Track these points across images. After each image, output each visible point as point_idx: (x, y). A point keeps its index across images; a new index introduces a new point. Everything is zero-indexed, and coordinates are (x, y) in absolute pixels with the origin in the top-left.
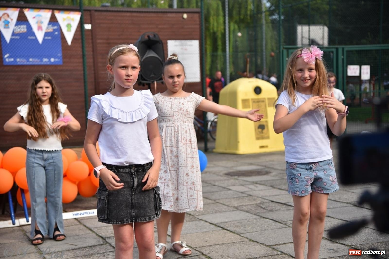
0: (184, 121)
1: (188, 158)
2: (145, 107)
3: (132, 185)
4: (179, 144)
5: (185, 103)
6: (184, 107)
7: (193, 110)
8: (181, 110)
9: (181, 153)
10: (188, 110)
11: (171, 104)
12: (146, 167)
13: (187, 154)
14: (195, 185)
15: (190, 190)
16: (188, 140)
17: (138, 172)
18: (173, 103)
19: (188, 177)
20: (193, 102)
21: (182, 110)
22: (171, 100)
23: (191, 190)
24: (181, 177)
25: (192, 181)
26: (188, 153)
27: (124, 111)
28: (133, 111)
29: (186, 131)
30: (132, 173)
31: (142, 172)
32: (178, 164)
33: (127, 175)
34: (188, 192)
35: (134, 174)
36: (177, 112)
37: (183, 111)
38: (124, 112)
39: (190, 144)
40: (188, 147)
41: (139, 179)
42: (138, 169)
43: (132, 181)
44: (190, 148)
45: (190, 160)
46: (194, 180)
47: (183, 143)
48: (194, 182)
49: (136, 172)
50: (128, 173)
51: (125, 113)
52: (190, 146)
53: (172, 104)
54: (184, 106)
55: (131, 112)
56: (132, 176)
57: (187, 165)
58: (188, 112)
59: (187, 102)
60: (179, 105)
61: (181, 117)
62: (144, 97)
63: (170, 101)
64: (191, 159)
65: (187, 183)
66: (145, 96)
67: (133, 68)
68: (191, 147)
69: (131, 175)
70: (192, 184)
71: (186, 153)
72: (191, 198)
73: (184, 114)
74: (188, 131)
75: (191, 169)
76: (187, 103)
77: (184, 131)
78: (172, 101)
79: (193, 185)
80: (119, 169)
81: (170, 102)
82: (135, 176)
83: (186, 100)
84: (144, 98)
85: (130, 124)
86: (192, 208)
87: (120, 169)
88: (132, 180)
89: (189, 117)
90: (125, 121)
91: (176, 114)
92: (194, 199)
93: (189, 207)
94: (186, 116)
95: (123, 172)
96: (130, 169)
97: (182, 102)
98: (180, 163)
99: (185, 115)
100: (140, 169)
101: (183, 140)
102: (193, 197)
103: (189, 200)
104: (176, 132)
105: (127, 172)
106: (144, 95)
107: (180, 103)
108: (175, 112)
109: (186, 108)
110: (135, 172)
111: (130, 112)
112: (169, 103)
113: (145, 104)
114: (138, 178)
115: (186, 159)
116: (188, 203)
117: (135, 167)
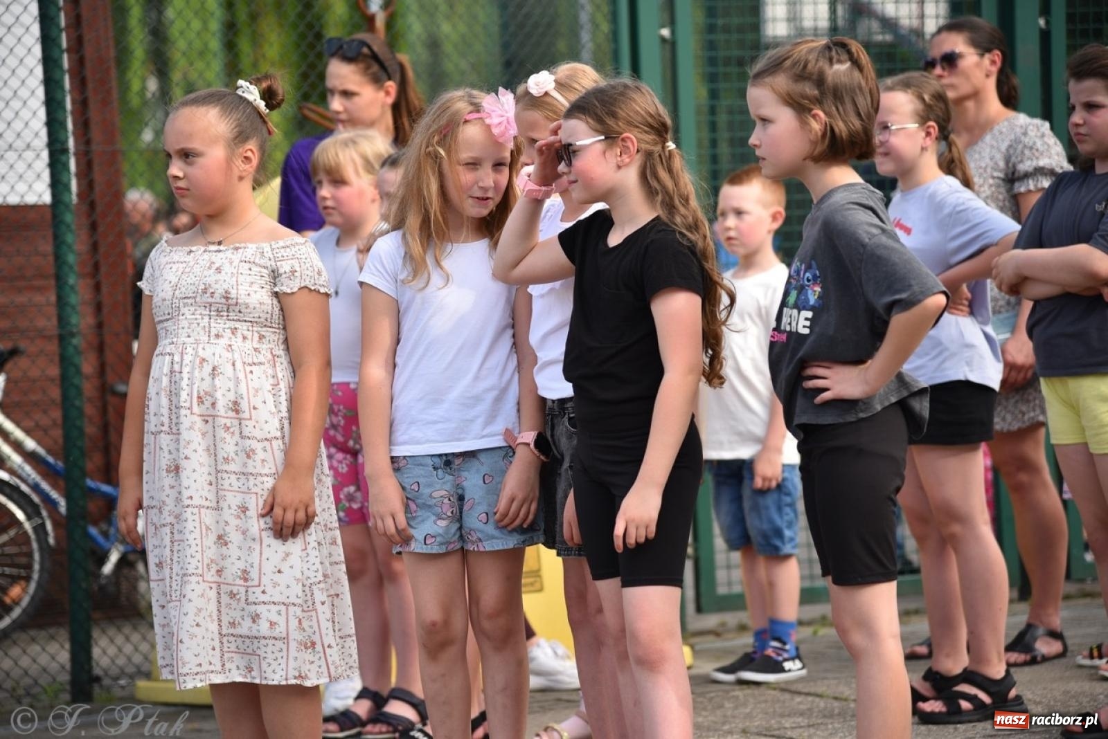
0: (214, 331)
1: (225, 476)
4: (183, 419)
5: (226, 268)
6: (216, 282)
8: (205, 292)
9: (188, 452)
10: (232, 294)
11: (180, 272)
13: (220, 459)
14: (250, 584)
15: (232, 601)
16: (225, 405)
18: (187, 270)
19: (224, 548)
22: (189, 258)
23: (234, 603)
24: (193, 546)
25: (241, 565)
26: (222, 455)
29: (214, 369)
32: (178, 500)
34: (223, 610)
36: (189, 301)
37: (213, 295)
39: (236, 422)
40: (222, 433)
44: (237, 437)
45: (236, 484)
46: (247, 562)
47: (203, 416)
54: (223, 276)
57: (224, 505)
59: (236, 264)
60: (206, 274)
61: (203, 317)
63: (184, 263)
64: (238, 479)
65: (219, 572)
68: (241, 433)
70: (239, 577)
72: (232, 631)
73: (215, 307)
75: (239, 517)
76: (238, 268)
77: (208, 369)
78: (188, 262)
79: (242, 582)
81: (182, 266)
83: (236, 258)
86: (235, 671)
89: (238, 321)
91: (187, 308)
93: (223, 665)
94: (223, 312)
97: (216, 265)
98: (186, 494)
99: (218, 311)
101: (202, 402)
102: (238, 630)
103: (225, 640)
104: (175, 372)
107: (211, 265)
108: (186, 301)
109: (226, 286)
112: (176, 271)
116: (218, 649)
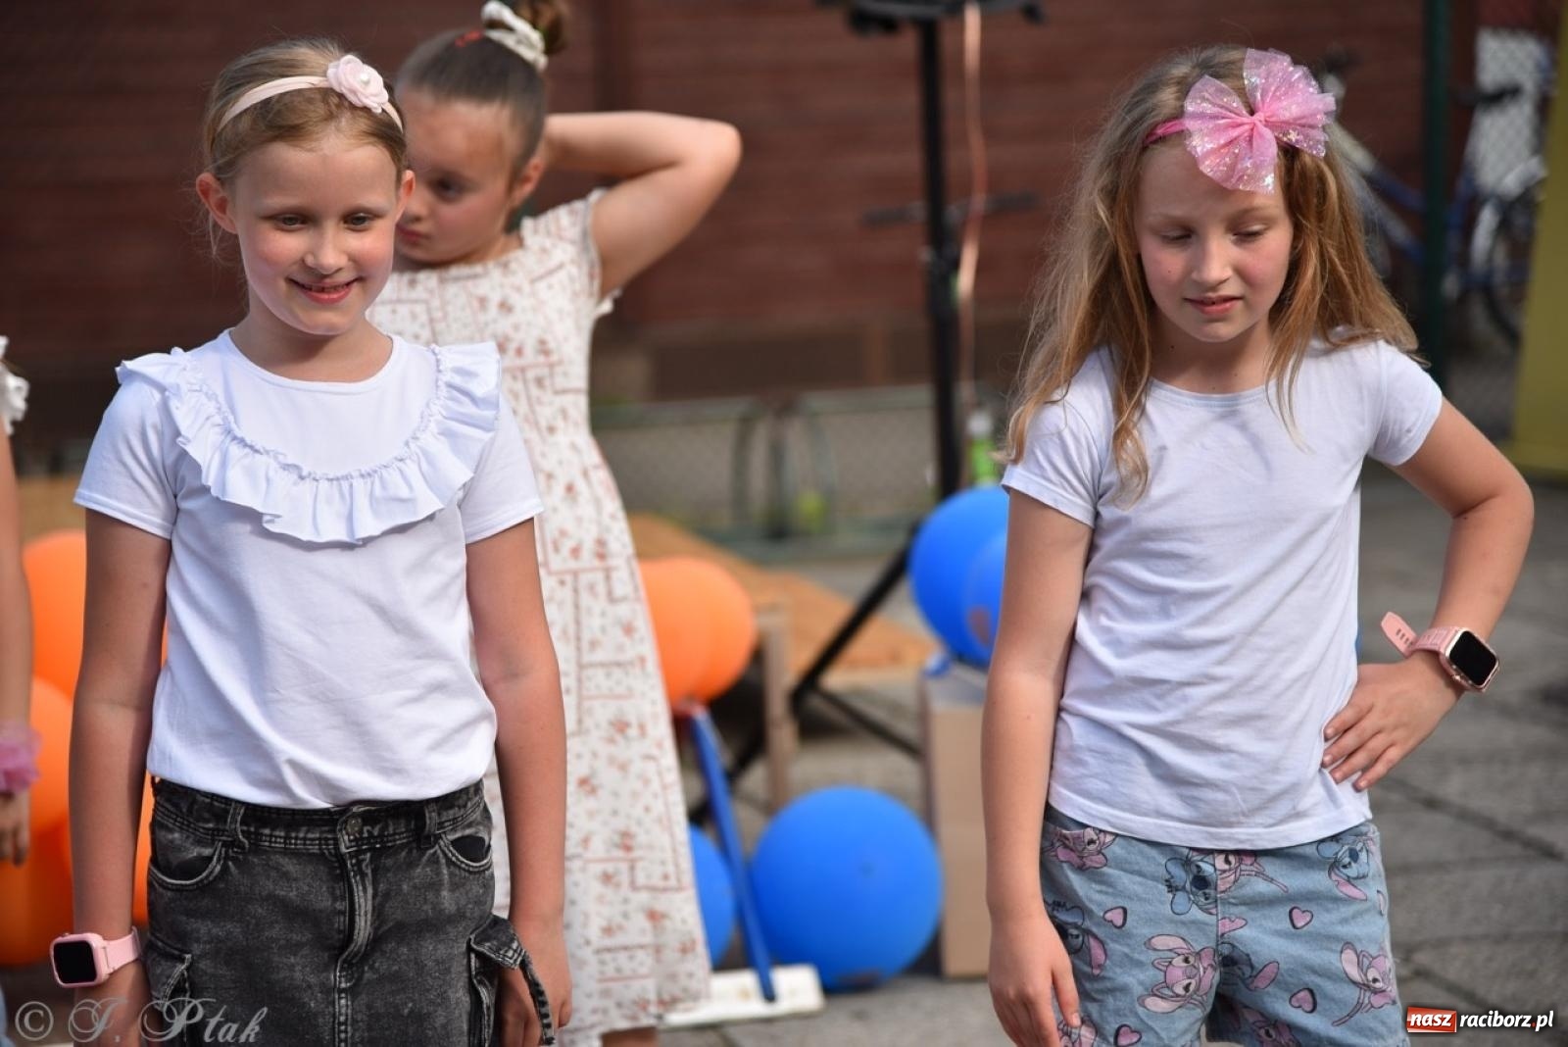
0: (543, 424)
2: (440, 448)
3: (339, 932)
5: (515, 299)
7: (579, 328)
10: (552, 345)
11: (424, 318)
12: (431, 817)
13: (585, 645)
14: (636, 853)
15: (605, 890)
16: (588, 547)
17: (384, 848)
18: (438, 315)
20: (562, 275)
21: (511, 352)
22: (419, 292)
23: (609, 892)
25: (620, 823)
26: (586, 636)
27: (304, 473)
28: (362, 476)
29: (570, 489)
30: (340, 858)
31: (410, 851)
33: (309, 869)
35: (359, 863)
37: (519, 352)
38: (302, 478)
39: (599, 577)
40: (585, 599)
41: (387, 895)
42: (382, 830)
43: (339, 906)
45: (606, 684)
46: (628, 817)
47: (558, 573)
48: (634, 829)
49: (372, 849)
50: (321, 857)
51: (308, 484)
52: (601, 588)
53: (432, 321)
54: (518, 316)
55: (345, 478)
56: (344, 877)
57: (588, 722)
58: (554, 358)
59: (526, 287)
60: (482, 318)
61: (516, 396)
62: (450, 386)
63: (415, 301)
64: (608, 675)
66: (457, 380)
67: (356, 219)
68: (610, 593)
69: (338, 870)
70: (617, 846)
71: (578, 639)
72: (608, 942)
73: (531, 374)
74: (581, 485)
76: (533, 294)
78: (426, 302)
79: (620, 853)
80: (265, 827)
81: (419, 309)
82: (363, 875)
83: (520, 278)
84: (444, 391)
85: (337, 551)
87: (267, 831)
88: (343, 898)
89: (564, 391)
90: (305, 535)
92: (626, 948)
94: (547, 383)
95: (285, 852)
96: (333, 831)
97: (495, 298)
99: (539, 382)
100: (399, 832)
101: (557, 549)
102: (619, 940)
105: (315, 849)
106: (448, 377)
107: (483, 301)
110: (364, 852)
111: (338, 479)
112: (414, 316)
113: (447, 434)
114: (382, 887)
115: (579, 680)
117: (365, 822)
